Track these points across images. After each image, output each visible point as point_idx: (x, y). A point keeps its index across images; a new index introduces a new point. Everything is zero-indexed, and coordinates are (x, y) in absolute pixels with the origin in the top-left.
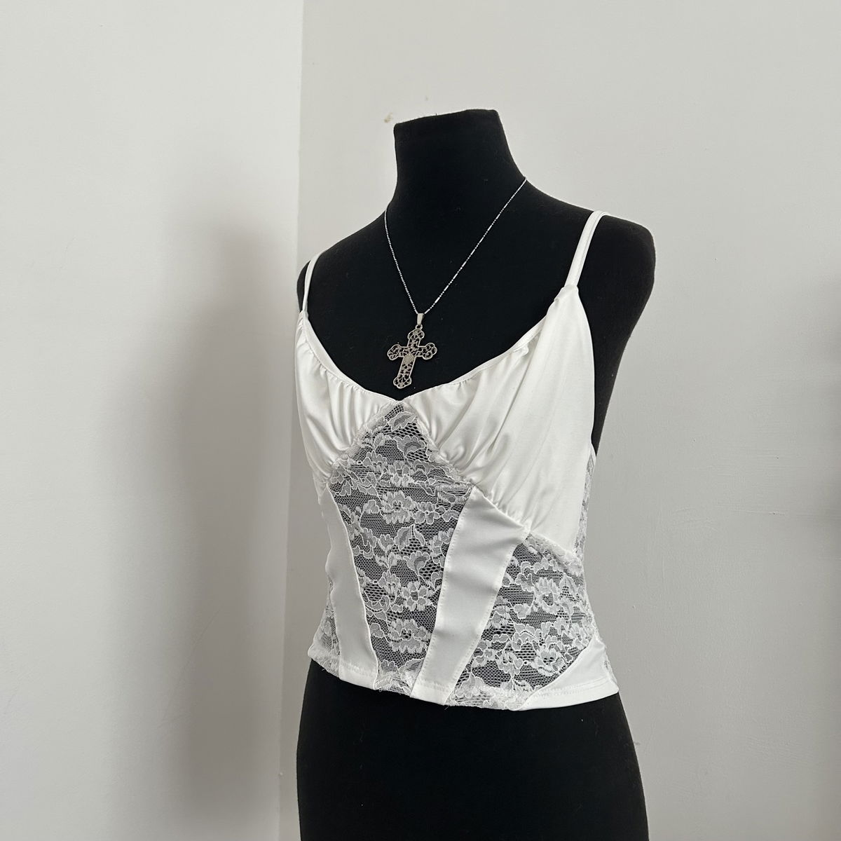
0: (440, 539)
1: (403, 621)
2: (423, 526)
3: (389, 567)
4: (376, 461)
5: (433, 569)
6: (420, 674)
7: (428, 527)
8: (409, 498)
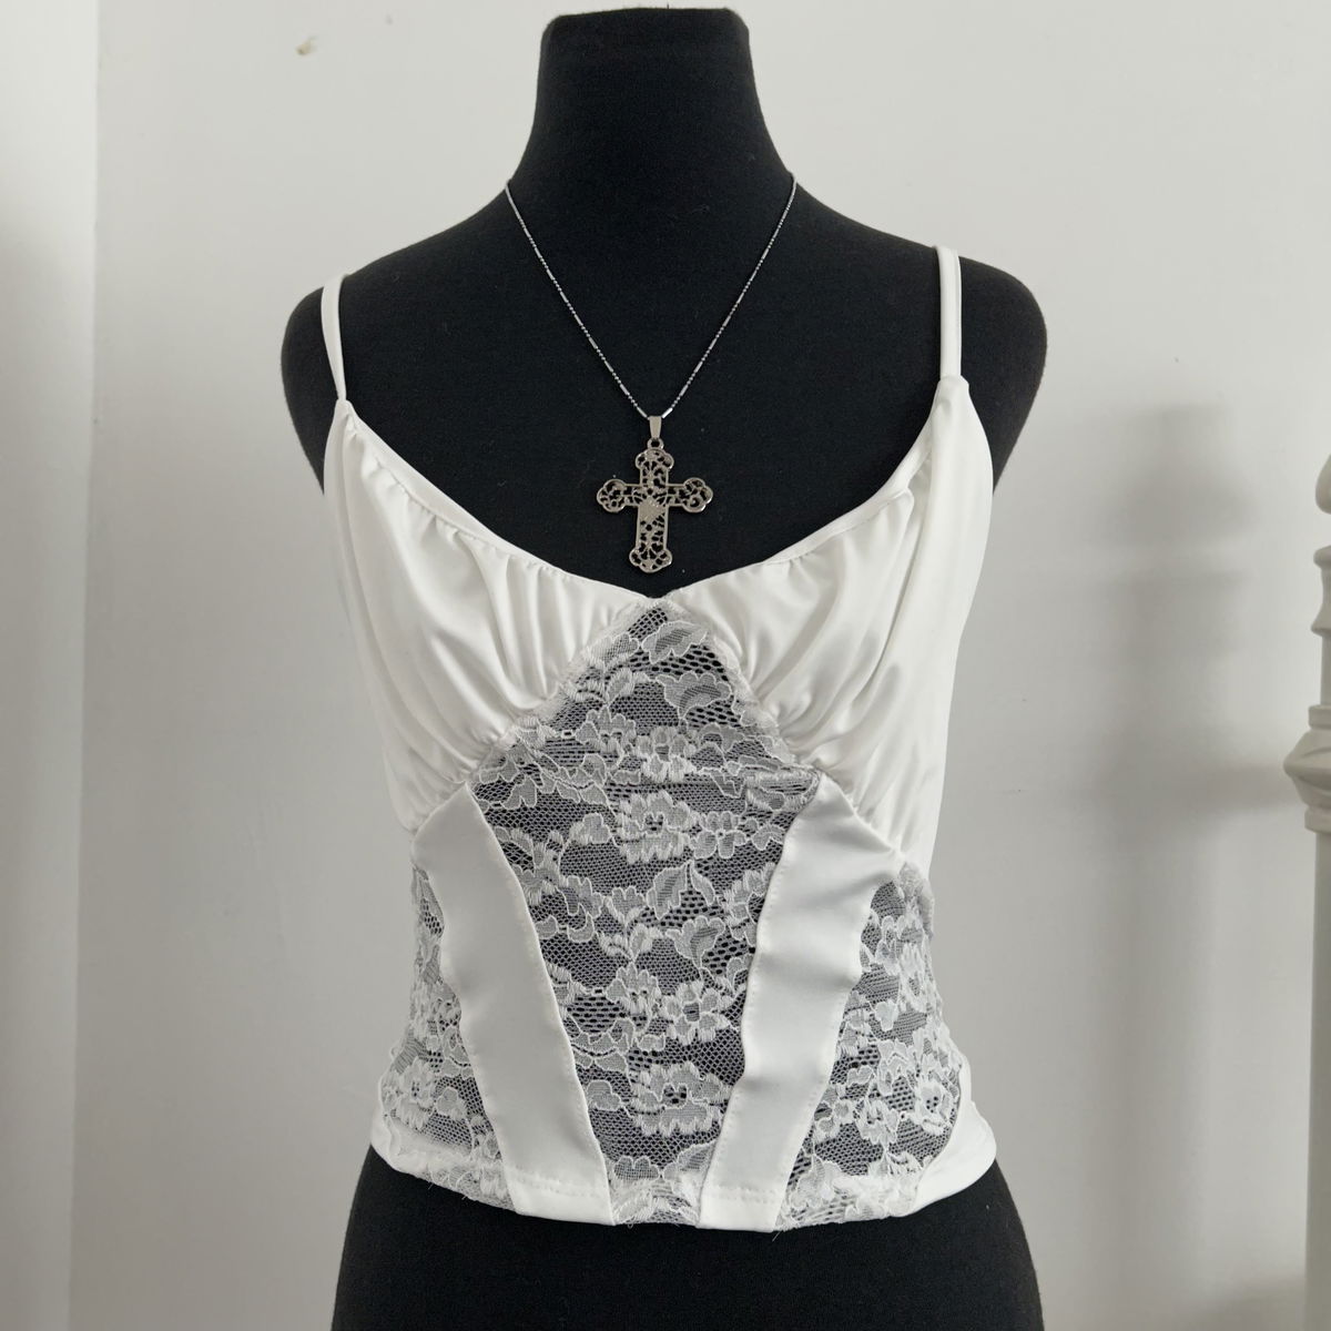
0: (747, 886)
1: (667, 1068)
2: (710, 863)
3: (634, 957)
4: (610, 730)
5: (732, 951)
6: (711, 1176)
7: (721, 863)
8: (683, 805)
